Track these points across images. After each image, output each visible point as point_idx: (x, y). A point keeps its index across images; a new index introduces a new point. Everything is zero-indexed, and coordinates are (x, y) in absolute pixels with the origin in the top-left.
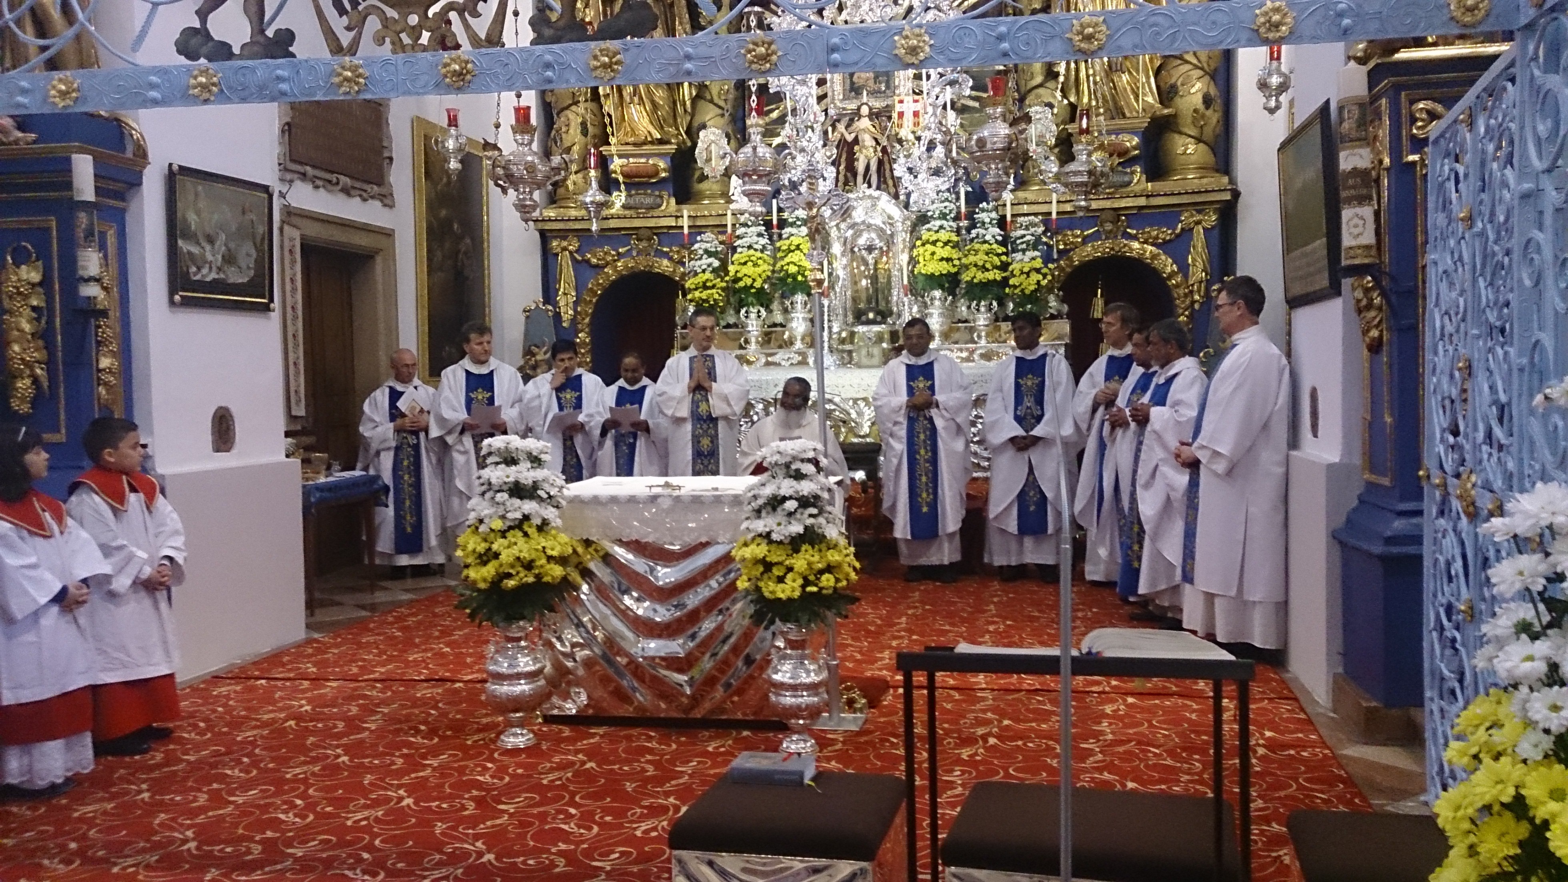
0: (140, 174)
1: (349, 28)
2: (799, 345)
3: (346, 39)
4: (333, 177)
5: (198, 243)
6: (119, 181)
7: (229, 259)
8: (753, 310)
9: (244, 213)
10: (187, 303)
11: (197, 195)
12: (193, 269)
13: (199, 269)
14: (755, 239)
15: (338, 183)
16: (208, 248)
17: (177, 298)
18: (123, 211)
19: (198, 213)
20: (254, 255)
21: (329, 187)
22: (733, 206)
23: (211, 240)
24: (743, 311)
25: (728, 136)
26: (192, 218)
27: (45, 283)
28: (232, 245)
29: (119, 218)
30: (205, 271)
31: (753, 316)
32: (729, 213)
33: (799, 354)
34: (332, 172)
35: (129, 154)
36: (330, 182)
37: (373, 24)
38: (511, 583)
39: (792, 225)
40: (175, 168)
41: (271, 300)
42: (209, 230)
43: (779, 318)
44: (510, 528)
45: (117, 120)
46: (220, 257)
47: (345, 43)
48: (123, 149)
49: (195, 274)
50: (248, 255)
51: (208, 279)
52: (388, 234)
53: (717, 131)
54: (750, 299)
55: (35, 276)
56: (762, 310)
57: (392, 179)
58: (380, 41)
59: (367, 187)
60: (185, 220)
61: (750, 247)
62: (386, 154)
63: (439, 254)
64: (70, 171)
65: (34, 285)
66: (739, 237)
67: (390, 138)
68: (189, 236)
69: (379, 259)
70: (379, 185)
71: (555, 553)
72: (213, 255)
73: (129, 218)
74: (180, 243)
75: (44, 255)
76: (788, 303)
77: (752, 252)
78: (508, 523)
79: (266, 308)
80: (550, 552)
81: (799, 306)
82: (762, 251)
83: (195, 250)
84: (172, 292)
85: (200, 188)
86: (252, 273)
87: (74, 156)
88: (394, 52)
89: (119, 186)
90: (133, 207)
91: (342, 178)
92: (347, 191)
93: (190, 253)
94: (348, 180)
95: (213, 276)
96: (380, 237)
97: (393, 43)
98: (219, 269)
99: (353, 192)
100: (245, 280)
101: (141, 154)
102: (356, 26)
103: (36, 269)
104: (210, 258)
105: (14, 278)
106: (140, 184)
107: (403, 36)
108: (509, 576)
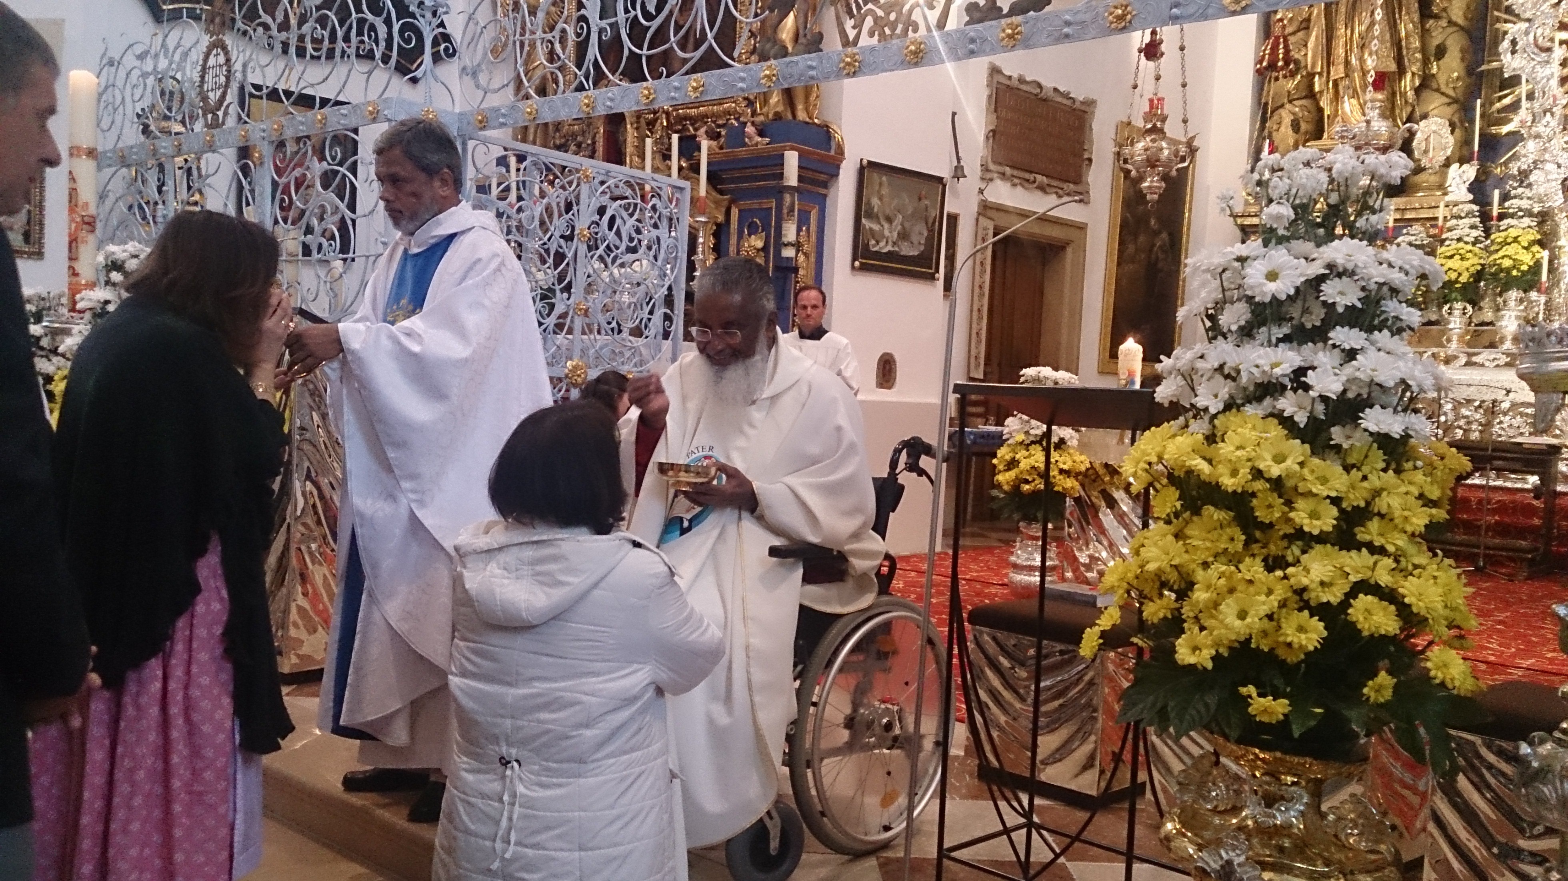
0: (838, 167)
1: (854, 27)
2: (1508, 345)
3: (851, 34)
4: (1031, 177)
5: (880, 223)
6: (821, 173)
7: (904, 236)
8: (1459, 305)
9: (920, 199)
10: (864, 268)
11: (881, 184)
12: (873, 242)
13: (878, 242)
14: (1467, 231)
15: (1034, 182)
16: (886, 226)
17: (857, 264)
18: (825, 196)
19: (881, 199)
20: (926, 233)
21: (1027, 185)
22: (1447, 198)
23: (889, 220)
24: (1446, 307)
25: (1452, 125)
26: (875, 201)
27: (765, 249)
28: (907, 225)
29: (822, 201)
30: (882, 244)
31: (1457, 313)
32: (1442, 205)
33: (1508, 355)
34: (1031, 172)
35: (833, 153)
36: (1028, 180)
37: (869, 21)
38: (1026, 487)
39: (1512, 216)
40: (865, 162)
41: (937, 271)
42: (888, 211)
43: (1488, 315)
44: (1033, 442)
45: (827, 127)
46: (895, 235)
47: (851, 38)
48: (829, 150)
49: (874, 246)
50: (921, 234)
51: (885, 251)
52: (1081, 228)
53: (1440, 120)
54: (1453, 296)
55: (760, 244)
56: (1469, 308)
57: (1090, 179)
58: (871, 34)
59: (1065, 186)
60: (869, 203)
61: (1459, 240)
62: (1086, 156)
63: (1131, 248)
64: (783, 165)
65: (758, 250)
66: (1450, 230)
67: (1091, 142)
68: (870, 215)
69: (1069, 250)
70: (1076, 183)
71: (1065, 467)
72: (890, 232)
73: (828, 202)
74: (864, 221)
75: (766, 228)
76: (1500, 300)
77: (1461, 245)
78: (1032, 438)
79: (932, 278)
80: (1062, 466)
81: (1512, 304)
82: (1474, 244)
83: (876, 227)
84: (854, 259)
85: (884, 178)
86: (922, 248)
87: (786, 153)
88: (879, 41)
89: (823, 177)
90: (831, 192)
91: (1039, 178)
92: (1042, 189)
93: (871, 229)
94: (1045, 180)
95: (889, 248)
96: (1072, 229)
97: (879, 35)
98: (894, 244)
99: (1048, 190)
100: (916, 253)
101: (841, 152)
102: (858, 26)
103: (761, 238)
104: (887, 233)
105: (746, 245)
106: (837, 175)
107: (886, 29)
108: (1027, 482)
